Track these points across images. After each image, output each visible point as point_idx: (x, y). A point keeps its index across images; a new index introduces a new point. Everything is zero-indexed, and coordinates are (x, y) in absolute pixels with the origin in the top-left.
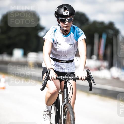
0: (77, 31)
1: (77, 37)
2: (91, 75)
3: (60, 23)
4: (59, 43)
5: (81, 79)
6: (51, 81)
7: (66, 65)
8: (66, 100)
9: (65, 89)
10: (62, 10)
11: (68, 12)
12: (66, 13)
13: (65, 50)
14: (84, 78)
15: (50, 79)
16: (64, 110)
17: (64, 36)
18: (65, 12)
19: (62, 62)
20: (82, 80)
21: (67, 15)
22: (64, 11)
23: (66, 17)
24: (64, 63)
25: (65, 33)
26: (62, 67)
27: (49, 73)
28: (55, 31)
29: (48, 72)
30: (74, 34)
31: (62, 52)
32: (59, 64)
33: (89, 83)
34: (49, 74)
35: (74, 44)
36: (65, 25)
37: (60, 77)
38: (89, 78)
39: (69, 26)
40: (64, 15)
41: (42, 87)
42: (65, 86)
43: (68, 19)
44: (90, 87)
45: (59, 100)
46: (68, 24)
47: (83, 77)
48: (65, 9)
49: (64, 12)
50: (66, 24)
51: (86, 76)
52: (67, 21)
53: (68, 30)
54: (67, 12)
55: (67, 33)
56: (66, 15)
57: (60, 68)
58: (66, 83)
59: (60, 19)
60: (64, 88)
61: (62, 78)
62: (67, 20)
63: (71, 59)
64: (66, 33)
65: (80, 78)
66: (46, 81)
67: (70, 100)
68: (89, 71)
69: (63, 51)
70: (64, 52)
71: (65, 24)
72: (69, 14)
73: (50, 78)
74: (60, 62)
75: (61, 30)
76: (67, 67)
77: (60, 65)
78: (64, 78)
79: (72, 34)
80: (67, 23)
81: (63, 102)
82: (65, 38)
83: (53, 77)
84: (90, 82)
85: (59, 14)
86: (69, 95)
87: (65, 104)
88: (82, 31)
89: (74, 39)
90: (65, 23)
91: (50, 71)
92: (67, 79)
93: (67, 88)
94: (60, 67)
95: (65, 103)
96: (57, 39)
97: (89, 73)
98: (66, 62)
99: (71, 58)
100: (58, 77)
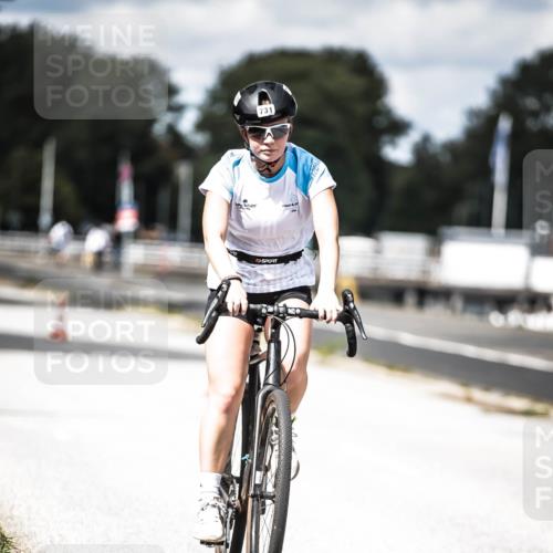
2: (355, 308)
3: (251, 141)
5: (325, 318)
8: (271, 380)
9: (272, 345)
11: (272, 106)
12: (264, 111)
13: (269, 224)
14: (335, 316)
17: (263, 180)
18: (263, 107)
19: (267, 263)
20: (328, 322)
21: (267, 114)
22: (260, 104)
23: (268, 120)
24: (273, 263)
25: (267, 172)
27: (225, 289)
28: (238, 163)
31: (262, 231)
33: (347, 332)
35: (297, 204)
36: (264, 147)
37: (259, 306)
38: (347, 317)
39: (277, 150)
40: (260, 116)
41: (201, 331)
42: (272, 335)
43: (272, 129)
44: (350, 344)
46: (272, 144)
47: (331, 311)
48: (263, 98)
49: (259, 108)
50: (266, 144)
51: (341, 309)
52: (269, 134)
53: (276, 162)
54: (268, 106)
55: (274, 170)
56: (264, 115)
57: (262, 281)
58: (276, 326)
59: (248, 128)
60: (270, 342)
61: (264, 311)
62: (268, 130)
63: (292, 252)
64: (269, 171)
65: (321, 314)
66: (214, 315)
68: (350, 295)
69: (263, 225)
70: (268, 231)
71: (262, 143)
72: (277, 112)
73: (230, 307)
74: (261, 263)
76: (284, 275)
77: (259, 272)
78: (271, 309)
79: (289, 173)
80: (269, 140)
81: (265, 384)
82: (267, 185)
84: (351, 328)
85: (246, 112)
87: (269, 392)
89: (299, 190)
90: (265, 141)
91: (229, 285)
92: (280, 313)
93: (278, 344)
94: (260, 278)
95: (268, 388)
96: (242, 191)
97: (351, 299)
99: (293, 247)
100: (252, 306)
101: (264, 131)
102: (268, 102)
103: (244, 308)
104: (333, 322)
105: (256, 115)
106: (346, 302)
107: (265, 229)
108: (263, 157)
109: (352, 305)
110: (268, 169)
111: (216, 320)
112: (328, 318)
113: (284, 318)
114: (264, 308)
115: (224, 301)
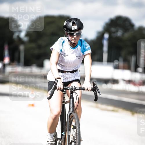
1: (84, 50)
2: (97, 86)
3: (69, 36)
4: (66, 54)
5: (87, 90)
6: (57, 90)
8: (71, 110)
9: (71, 99)
11: (77, 26)
12: (74, 28)
15: (57, 89)
16: (70, 119)
17: (71, 48)
19: (67, 73)
20: (88, 91)
21: (75, 29)
24: (69, 73)
26: (67, 77)
29: (56, 81)
30: (81, 47)
34: (57, 84)
35: (80, 56)
36: (74, 39)
38: (94, 89)
39: (77, 40)
40: (73, 29)
41: (49, 96)
42: (71, 96)
43: (76, 33)
44: (95, 98)
45: (65, 110)
46: (76, 38)
47: (89, 88)
48: (74, 23)
49: (72, 27)
50: (74, 38)
51: (92, 87)
52: (75, 35)
56: (74, 29)
58: (72, 93)
59: (68, 32)
62: (75, 33)
64: (73, 46)
65: (86, 89)
67: (76, 110)
68: (95, 83)
75: (69, 42)
77: (65, 76)
78: (70, 88)
79: (79, 47)
80: (75, 37)
81: (69, 111)
83: (60, 87)
84: (96, 93)
86: (75, 105)
87: (71, 114)
88: (89, 45)
89: (81, 52)
92: (73, 89)
93: (73, 98)
95: (70, 112)
96: (64, 51)
97: (95, 84)
98: (71, 73)
100: (64, 87)
102: (75, 25)
103: (62, 88)
104: (90, 91)
105: (71, 29)
106: (94, 85)
108: (73, 42)
109: (96, 86)
111: (54, 92)
112: (88, 90)
113: (74, 90)
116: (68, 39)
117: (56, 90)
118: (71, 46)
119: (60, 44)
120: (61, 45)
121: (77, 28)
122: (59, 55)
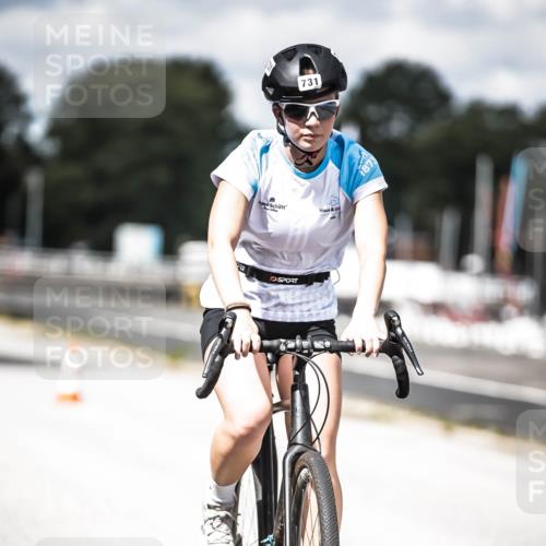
0: (351, 158)
1: (352, 183)
4: (277, 202)
5: (364, 349)
7: (298, 293)
8: (299, 438)
9: (298, 393)
10: (294, 68)
11: (318, 76)
12: (307, 82)
13: (299, 233)
14: (376, 346)
16: (294, 476)
17: (298, 174)
18: (306, 77)
19: (284, 283)
20: (368, 355)
21: (312, 88)
22: (302, 73)
24: (291, 283)
26: (282, 300)
27: (230, 325)
29: (228, 320)
31: (288, 241)
32: (271, 288)
33: (396, 367)
35: (339, 208)
36: (306, 131)
37: (275, 342)
38: (394, 346)
39: (322, 135)
40: (302, 89)
42: (296, 378)
43: (317, 108)
44: (400, 382)
45: (274, 438)
46: (317, 126)
47: (372, 340)
48: (305, 66)
49: (300, 79)
50: (309, 127)
51: (385, 337)
52: (313, 113)
53: (318, 151)
54: (313, 76)
55: (315, 161)
56: (307, 88)
57: (276, 306)
58: (300, 366)
59: (284, 105)
60: (294, 388)
61: (283, 348)
62: (312, 108)
63: (317, 270)
64: (307, 163)
65: (358, 345)
66: (217, 359)
67: (318, 438)
68: (395, 318)
70: (297, 242)
71: (304, 126)
72: (323, 85)
73: (237, 348)
75: (289, 148)
76: (305, 299)
77: (273, 293)
78: (291, 345)
79: (331, 168)
80: (312, 121)
81: (292, 444)
83: (247, 342)
84: (399, 361)
85: (282, 84)
86: (313, 417)
87: (298, 455)
89: (341, 189)
92: (303, 349)
93: (305, 388)
94: (274, 302)
95: (296, 449)
97: (397, 323)
100: (266, 343)
101: (307, 108)
102: (311, 71)
103: (256, 346)
104: (374, 355)
105: (297, 88)
106: (391, 326)
107: (294, 238)
108: (304, 145)
109: (399, 331)
110: (308, 161)
111: (221, 365)
112: (368, 349)
113: (309, 355)
114: (283, 344)
115: (229, 341)
116: (282, 137)
117: (231, 357)
118: (297, 165)
119: (249, 159)
120: (255, 162)
121: (320, 83)
122: (248, 205)
